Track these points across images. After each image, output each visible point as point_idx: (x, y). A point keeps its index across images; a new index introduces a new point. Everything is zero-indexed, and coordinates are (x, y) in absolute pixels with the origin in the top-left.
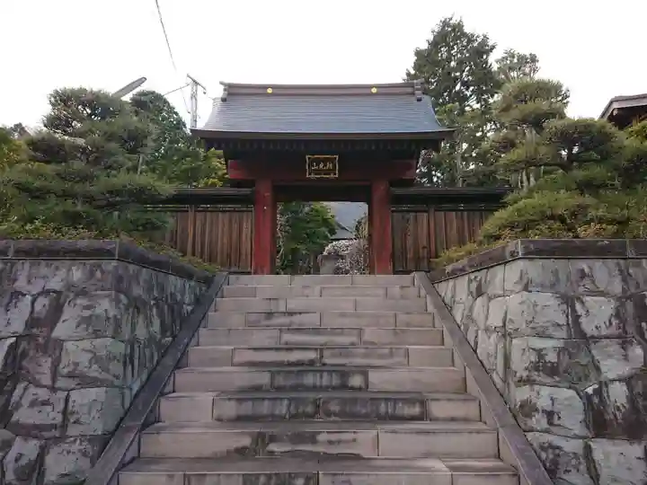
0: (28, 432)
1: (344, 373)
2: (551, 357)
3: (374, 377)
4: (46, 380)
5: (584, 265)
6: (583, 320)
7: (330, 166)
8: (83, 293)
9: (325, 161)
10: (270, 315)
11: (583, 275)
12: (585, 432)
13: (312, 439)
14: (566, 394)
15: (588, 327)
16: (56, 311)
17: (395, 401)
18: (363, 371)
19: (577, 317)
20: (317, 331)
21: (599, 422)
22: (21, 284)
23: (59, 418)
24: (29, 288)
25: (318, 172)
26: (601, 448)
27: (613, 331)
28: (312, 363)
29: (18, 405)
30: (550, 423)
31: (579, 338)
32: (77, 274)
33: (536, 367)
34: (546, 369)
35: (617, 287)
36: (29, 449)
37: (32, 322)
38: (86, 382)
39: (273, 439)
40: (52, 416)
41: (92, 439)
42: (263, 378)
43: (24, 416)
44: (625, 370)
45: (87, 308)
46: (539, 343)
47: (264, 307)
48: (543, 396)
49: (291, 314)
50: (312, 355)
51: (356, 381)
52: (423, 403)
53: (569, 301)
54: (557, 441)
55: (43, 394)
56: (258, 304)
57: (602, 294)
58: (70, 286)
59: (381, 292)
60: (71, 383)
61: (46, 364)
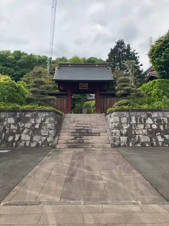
0: (44, 136)
1: (88, 130)
2: (116, 126)
3: (92, 131)
4: (45, 129)
5: (123, 113)
6: (122, 121)
7: (86, 86)
8: (49, 117)
9: (84, 85)
10: (74, 121)
11: (122, 114)
12: (119, 135)
13: (83, 137)
14: (118, 131)
15: (122, 122)
16: (45, 120)
17: (95, 133)
18: (91, 130)
19: (121, 120)
20: (83, 124)
21: (121, 135)
22: (39, 116)
23: (48, 134)
24: (41, 116)
25: (82, 88)
26: (121, 137)
27: (126, 122)
28: (82, 129)
29: (41, 133)
30: (115, 134)
31: (121, 123)
32: (47, 114)
33: (114, 127)
34: (116, 128)
35: (128, 116)
36: (45, 138)
37: (42, 121)
38: (51, 129)
39: (77, 137)
40: (47, 134)
41: (53, 137)
42: (75, 131)
43: (43, 134)
44: (127, 128)
45: (50, 119)
46: (115, 124)
47: (73, 120)
48: (114, 131)
49: (78, 121)
50: (82, 128)
51: (90, 131)
52: (99, 133)
53: (120, 118)
54: (116, 137)
55: (45, 131)
56: (72, 119)
57: (124, 117)
58: (46, 116)
59: (95, 117)
60: (49, 130)
61: (45, 127)
